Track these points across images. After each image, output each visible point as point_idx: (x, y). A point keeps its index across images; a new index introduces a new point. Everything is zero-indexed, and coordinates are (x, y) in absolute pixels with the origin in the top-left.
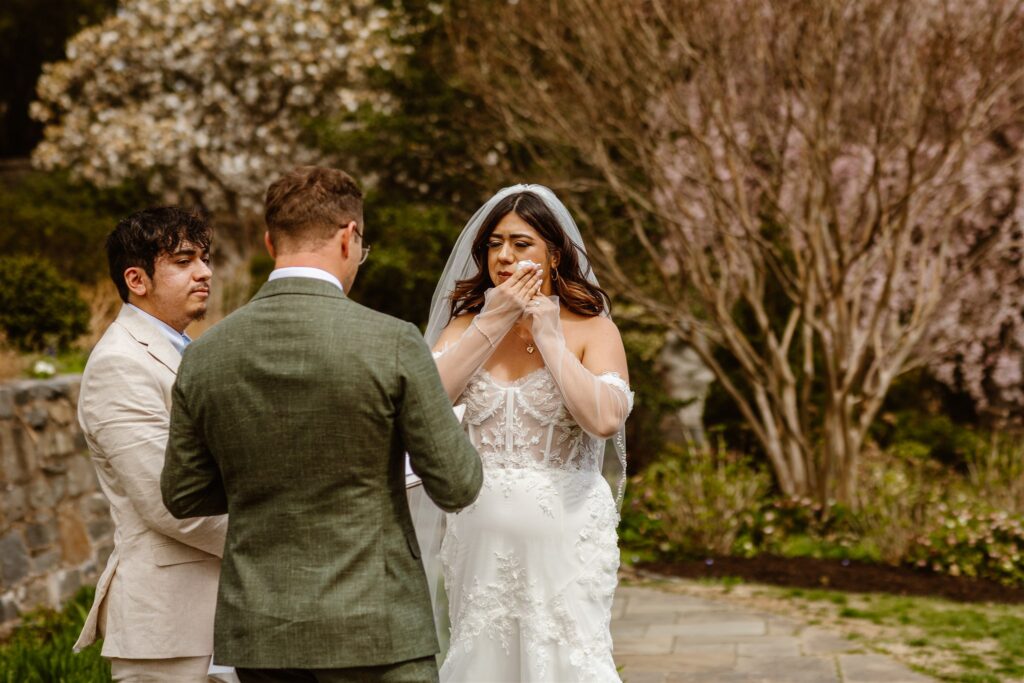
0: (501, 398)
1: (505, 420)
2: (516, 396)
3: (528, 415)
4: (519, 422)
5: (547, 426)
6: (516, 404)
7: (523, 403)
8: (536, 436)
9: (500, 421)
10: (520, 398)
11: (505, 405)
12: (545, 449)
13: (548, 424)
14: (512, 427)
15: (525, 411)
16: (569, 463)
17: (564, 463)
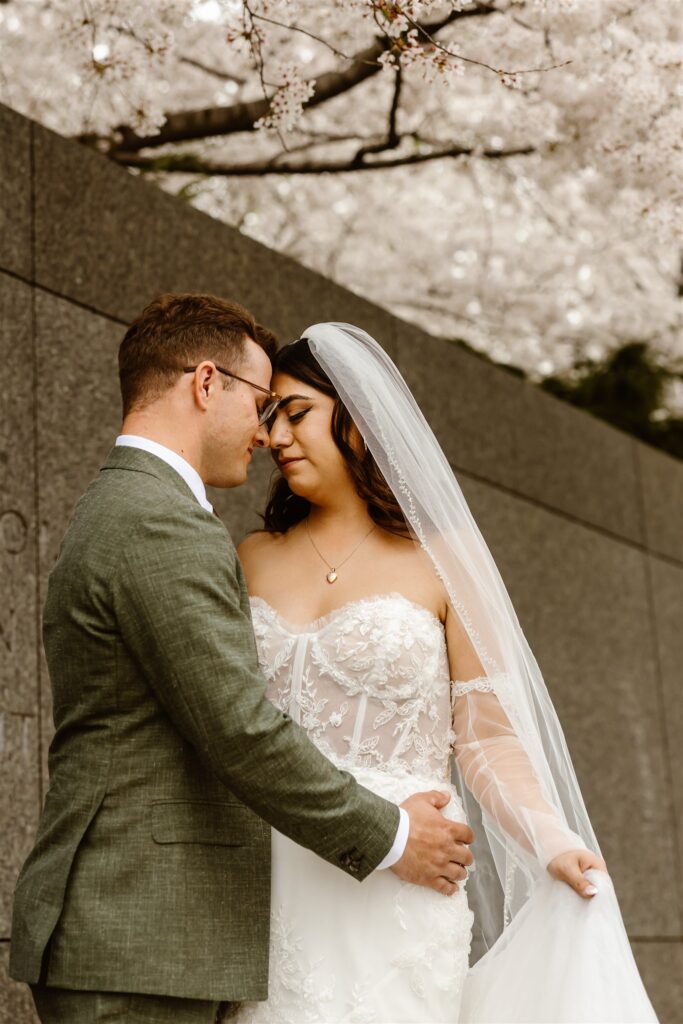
0: (288, 650)
1: (290, 686)
2: (310, 645)
3: (326, 676)
4: (311, 688)
5: (356, 697)
6: (309, 658)
7: (320, 656)
8: (338, 712)
9: (283, 686)
10: (317, 649)
11: (291, 661)
12: (351, 735)
13: (359, 693)
14: (299, 698)
15: (322, 671)
16: (393, 762)
17: (386, 759)
